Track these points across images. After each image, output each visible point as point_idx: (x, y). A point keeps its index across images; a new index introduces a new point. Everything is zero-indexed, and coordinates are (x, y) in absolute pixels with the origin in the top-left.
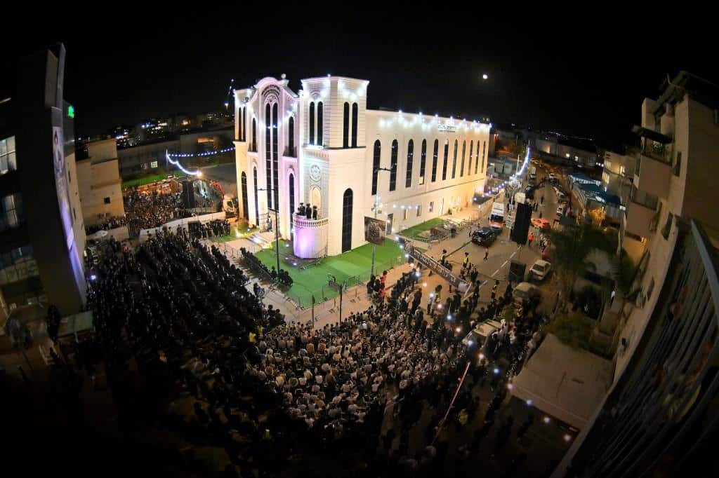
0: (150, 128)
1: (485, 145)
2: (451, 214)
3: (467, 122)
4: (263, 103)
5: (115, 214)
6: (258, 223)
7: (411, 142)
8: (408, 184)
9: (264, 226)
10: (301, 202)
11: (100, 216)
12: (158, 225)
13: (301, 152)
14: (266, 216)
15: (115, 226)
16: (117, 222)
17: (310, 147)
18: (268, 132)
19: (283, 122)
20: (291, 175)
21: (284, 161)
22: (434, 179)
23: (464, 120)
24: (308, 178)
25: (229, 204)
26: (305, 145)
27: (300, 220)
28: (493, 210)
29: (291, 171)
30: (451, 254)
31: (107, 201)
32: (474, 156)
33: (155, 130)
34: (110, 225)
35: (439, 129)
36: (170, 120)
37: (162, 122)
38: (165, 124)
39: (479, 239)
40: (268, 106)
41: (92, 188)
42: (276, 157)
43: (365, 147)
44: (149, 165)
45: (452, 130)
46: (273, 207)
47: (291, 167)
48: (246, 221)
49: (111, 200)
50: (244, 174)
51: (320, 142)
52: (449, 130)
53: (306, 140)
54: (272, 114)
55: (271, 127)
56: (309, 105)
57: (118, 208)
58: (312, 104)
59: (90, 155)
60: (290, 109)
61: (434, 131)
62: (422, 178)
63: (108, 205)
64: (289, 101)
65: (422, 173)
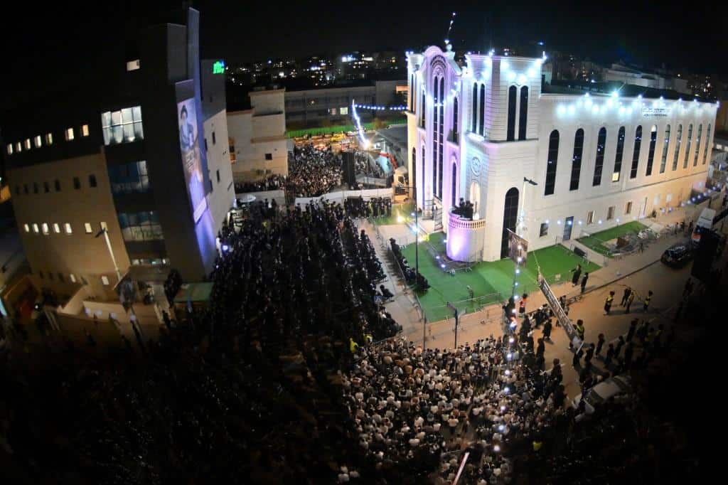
0: (353, 62)
1: (709, 130)
2: (655, 216)
3: (685, 102)
4: (431, 75)
5: (276, 172)
6: (424, 208)
7: (603, 131)
8: (597, 182)
9: (429, 213)
10: (461, 197)
11: (259, 172)
12: (318, 194)
13: (463, 139)
14: (431, 203)
15: (273, 188)
16: (276, 182)
17: (472, 136)
18: (436, 109)
19: (449, 101)
20: (454, 164)
21: (448, 146)
22: (633, 175)
23: (680, 100)
24: (469, 171)
25: (401, 179)
26: (468, 132)
27: (453, 219)
28: (700, 220)
29: (454, 160)
30: (629, 275)
31: (269, 157)
32: (694, 141)
33: (358, 65)
34: (267, 184)
35: (645, 113)
36: (377, 55)
37: (366, 57)
38: (370, 59)
39: (670, 259)
40: (436, 78)
41: (253, 141)
42: (441, 141)
43: (537, 139)
44: (338, 111)
45: (663, 113)
46: (437, 195)
47: (454, 154)
48: (414, 202)
49: (273, 156)
50: (414, 150)
51: (481, 133)
52: (659, 113)
53: (469, 126)
54: (439, 89)
55: (439, 105)
56: (473, 86)
57: (281, 166)
58: (476, 85)
59: (252, 104)
60: (454, 88)
61: (636, 116)
62: (617, 174)
63: (269, 161)
64: (454, 77)
65: (618, 168)
